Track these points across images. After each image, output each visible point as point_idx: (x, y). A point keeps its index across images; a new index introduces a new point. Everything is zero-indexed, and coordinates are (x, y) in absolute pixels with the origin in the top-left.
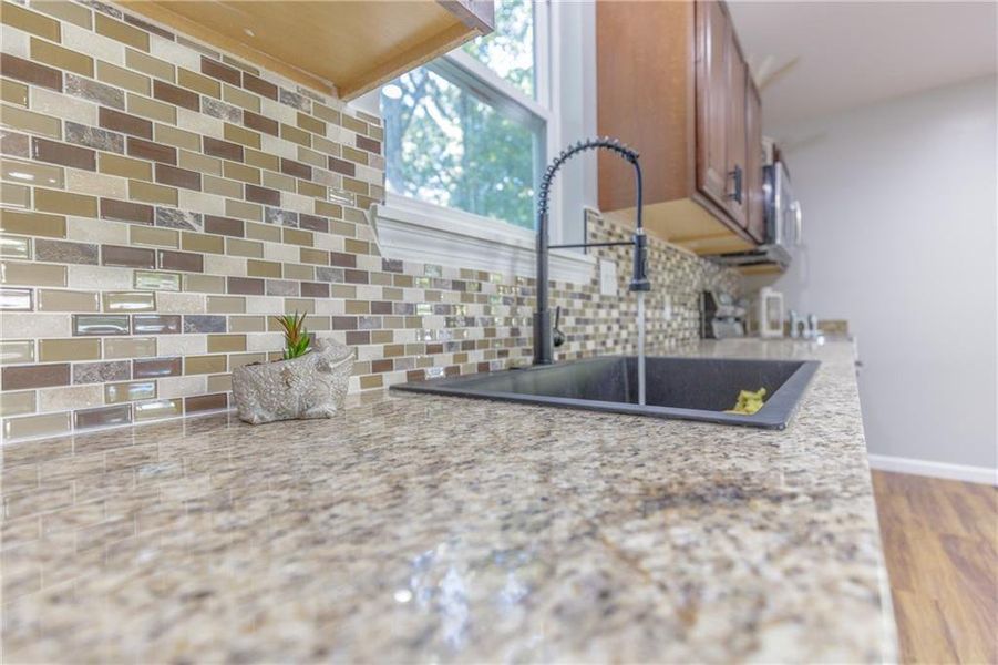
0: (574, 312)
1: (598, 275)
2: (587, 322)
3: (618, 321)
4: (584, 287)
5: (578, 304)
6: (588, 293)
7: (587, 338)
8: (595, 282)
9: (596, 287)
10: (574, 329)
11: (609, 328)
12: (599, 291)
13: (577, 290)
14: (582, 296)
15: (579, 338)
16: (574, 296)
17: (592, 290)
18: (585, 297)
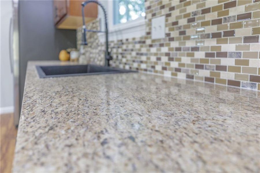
0: (136, 50)
1: (150, 29)
2: (142, 54)
3: (167, 54)
4: (141, 38)
5: (138, 46)
6: (143, 40)
7: (142, 62)
8: (149, 33)
9: (149, 36)
10: (136, 58)
11: (159, 59)
12: (150, 38)
13: (137, 40)
14: (140, 42)
15: (137, 62)
16: (136, 43)
17: (146, 38)
18: (142, 42)
